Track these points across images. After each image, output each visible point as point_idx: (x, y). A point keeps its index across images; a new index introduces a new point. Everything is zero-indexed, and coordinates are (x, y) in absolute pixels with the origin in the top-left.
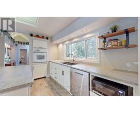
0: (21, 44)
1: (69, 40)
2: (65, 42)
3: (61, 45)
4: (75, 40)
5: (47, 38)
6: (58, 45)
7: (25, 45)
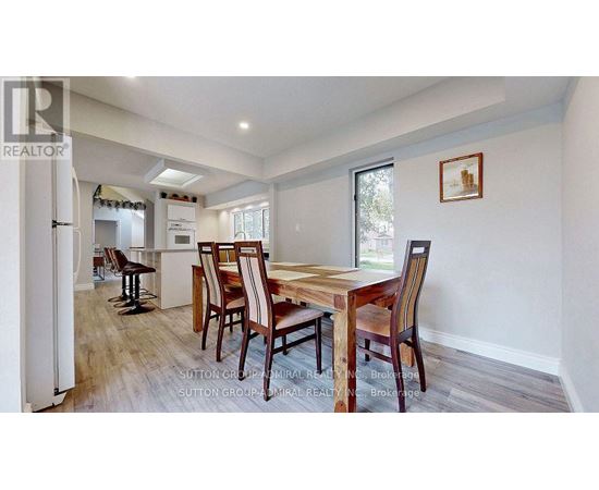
0: (109, 205)
1: (240, 206)
2: (232, 208)
3: (224, 214)
4: (249, 207)
5: (194, 200)
6: (218, 213)
7: (121, 210)
